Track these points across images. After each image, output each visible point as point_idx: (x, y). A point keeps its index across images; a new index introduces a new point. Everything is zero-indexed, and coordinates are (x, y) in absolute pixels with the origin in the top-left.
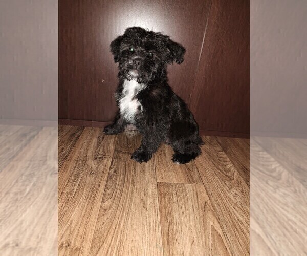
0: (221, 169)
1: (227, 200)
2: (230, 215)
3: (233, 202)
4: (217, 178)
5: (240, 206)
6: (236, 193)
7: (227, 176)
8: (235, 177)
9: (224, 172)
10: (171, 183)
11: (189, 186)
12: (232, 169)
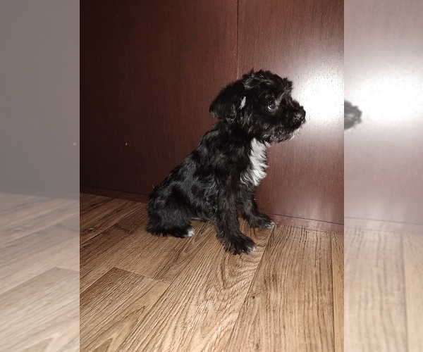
0: (227, 270)
1: (179, 314)
2: (154, 336)
3: (185, 319)
4: (203, 281)
5: (189, 328)
6: (206, 309)
7: (224, 281)
8: (235, 286)
9: (227, 275)
10: (129, 272)
11: (148, 280)
12: (246, 274)
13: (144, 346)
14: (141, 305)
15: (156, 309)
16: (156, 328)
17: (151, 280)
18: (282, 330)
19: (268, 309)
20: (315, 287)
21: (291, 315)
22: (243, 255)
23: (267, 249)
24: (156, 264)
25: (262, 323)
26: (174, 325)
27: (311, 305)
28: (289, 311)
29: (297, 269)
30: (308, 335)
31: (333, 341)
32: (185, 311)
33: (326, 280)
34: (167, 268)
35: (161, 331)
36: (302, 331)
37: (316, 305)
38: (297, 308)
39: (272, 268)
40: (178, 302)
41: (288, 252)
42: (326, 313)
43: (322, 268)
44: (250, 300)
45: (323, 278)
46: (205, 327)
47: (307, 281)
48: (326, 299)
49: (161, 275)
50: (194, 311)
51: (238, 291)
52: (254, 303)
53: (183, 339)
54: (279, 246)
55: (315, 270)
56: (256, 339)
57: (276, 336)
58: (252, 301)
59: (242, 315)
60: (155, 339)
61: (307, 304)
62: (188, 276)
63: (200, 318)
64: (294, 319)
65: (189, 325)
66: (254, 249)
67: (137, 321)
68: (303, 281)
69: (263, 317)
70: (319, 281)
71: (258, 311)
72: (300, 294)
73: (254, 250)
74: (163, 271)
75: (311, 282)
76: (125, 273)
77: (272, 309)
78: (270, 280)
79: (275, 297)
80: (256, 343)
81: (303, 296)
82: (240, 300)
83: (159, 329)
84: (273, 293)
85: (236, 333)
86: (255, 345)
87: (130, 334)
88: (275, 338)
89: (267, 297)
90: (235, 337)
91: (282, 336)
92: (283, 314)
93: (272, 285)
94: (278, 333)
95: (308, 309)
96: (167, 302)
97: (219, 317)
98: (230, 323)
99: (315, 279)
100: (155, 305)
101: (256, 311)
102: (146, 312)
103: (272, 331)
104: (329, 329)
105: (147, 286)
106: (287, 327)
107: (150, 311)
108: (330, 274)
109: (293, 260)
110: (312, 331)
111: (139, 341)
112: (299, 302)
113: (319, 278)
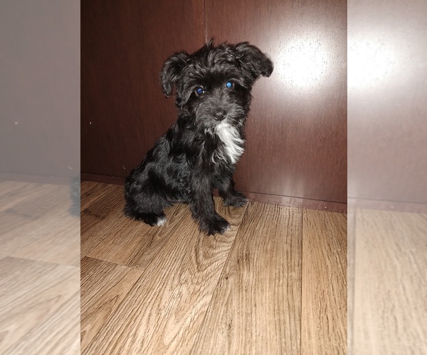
0: (201, 252)
2: (128, 325)
3: (159, 305)
4: (177, 265)
5: (163, 314)
6: (180, 294)
7: (198, 264)
8: (209, 268)
9: (201, 257)
10: (101, 261)
11: (122, 268)
12: (220, 254)
13: (118, 336)
14: (114, 294)
15: (130, 297)
16: (130, 317)
17: (124, 267)
18: (254, 309)
19: (240, 289)
20: (285, 264)
21: (262, 294)
22: (217, 235)
23: (241, 228)
24: (129, 251)
25: (235, 303)
26: (148, 312)
27: (281, 281)
28: (260, 290)
29: (269, 248)
30: (277, 311)
31: (300, 316)
32: (159, 297)
33: (296, 256)
34: (140, 254)
35: (136, 319)
36: (272, 308)
37: (286, 282)
38: (268, 285)
39: (245, 247)
40: (152, 289)
41: (261, 230)
42: (295, 289)
43: (293, 244)
44: (224, 281)
45: (293, 255)
46: (179, 312)
47: (278, 259)
48: (295, 275)
49: (134, 262)
50: (168, 297)
51: (212, 274)
52: (227, 284)
53: (157, 326)
54: (252, 224)
55: (286, 247)
56: (228, 319)
57: (247, 315)
58: (225, 282)
59: (215, 297)
60: (129, 327)
61: (277, 281)
62: (163, 261)
63: (174, 303)
64: (265, 298)
65: (163, 311)
66: (228, 229)
67: (111, 311)
68: (274, 259)
69: (235, 297)
70: (289, 257)
71: (231, 291)
72: (271, 272)
73: (228, 231)
74: (137, 257)
75: (282, 259)
76: (97, 262)
77: (244, 288)
78: (243, 259)
79: (248, 276)
80: (228, 323)
81: (274, 274)
82: (214, 282)
83: (134, 317)
84: (245, 273)
85: (210, 315)
86: (227, 326)
87: (104, 325)
88: (246, 317)
89: (240, 277)
90: (209, 319)
91: (253, 314)
92: (255, 293)
93: (245, 264)
94: (249, 312)
95: (279, 286)
96: (141, 290)
97: (193, 301)
98: (203, 306)
99: (285, 256)
100: (129, 293)
101: (229, 292)
102: (120, 301)
103: (244, 310)
104: (297, 304)
105: (120, 275)
106: (258, 306)
107: (124, 300)
108: (300, 250)
109: (265, 238)
110: (281, 308)
111: (113, 331)
112: (270, 280)
113: (289, 254)
